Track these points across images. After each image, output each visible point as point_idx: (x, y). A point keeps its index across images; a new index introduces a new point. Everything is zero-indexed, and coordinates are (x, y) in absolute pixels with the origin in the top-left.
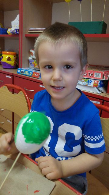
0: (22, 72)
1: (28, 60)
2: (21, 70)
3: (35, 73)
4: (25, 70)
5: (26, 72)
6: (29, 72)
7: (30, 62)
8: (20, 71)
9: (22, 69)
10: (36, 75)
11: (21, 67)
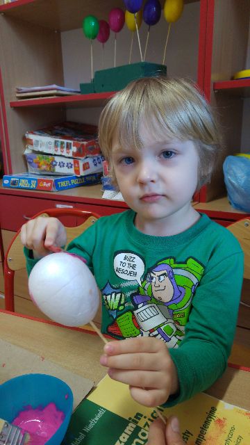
0: (14, 183)
1: (24, 157)
2: (12, 179)
3: (43, 181)
4: (20, 178)
5: (23, 181)
6: (30, 181)
7: (29, 160)
8: (10, 181)
9: (14, 175)
10: (45, 184)
11: (11, 173)
